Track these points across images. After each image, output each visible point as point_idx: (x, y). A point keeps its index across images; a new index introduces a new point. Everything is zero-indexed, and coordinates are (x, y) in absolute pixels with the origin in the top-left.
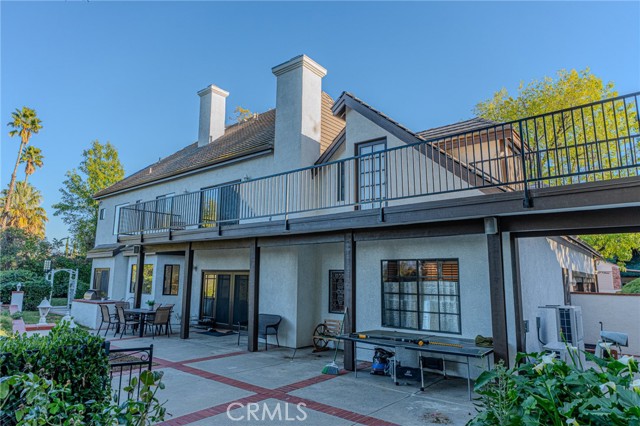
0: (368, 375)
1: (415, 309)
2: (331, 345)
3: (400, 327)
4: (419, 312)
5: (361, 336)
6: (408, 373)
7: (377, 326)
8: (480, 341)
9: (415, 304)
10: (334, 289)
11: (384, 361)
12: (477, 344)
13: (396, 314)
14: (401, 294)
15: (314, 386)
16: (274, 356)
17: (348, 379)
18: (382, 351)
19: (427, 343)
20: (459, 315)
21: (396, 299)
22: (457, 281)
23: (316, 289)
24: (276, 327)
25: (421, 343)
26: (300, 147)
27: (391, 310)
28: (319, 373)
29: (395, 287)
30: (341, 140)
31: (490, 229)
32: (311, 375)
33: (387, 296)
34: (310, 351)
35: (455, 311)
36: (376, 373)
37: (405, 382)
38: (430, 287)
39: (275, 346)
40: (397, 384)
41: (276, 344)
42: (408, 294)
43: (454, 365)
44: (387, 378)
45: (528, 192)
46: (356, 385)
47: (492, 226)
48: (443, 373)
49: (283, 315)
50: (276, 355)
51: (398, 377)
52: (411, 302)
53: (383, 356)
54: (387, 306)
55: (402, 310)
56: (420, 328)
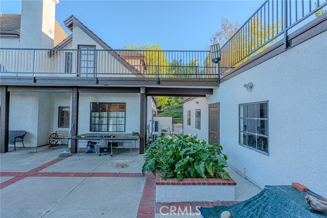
0: (85, 154)
1: (106, 123)
2: (59, 143)
3: (99, 131)
4: (108, 124)
5: (82, 137)
6: (105, 150)
7: (88, 132)
8: (134, 134)
9: (106, 121)
10: (61, 116)
11: (92, 147)
12: (133, 135)
13: (97, 126)
14: (100, 117)
15: (56, 164)
16: (22, 153)
17: (75, 157)
18: (91, 142)
19: (114, 137)
20: (125, 125)
21: (97, 119)
22: (125, 111)
23: (50, 116)
24: (22, 137)
25: (112, 137)
26: (41, 38)
27: (95, 124)
28: (57, 157)
29: (97, 114)
30: (69, 40)
31: (142, 91)
32: (51, 159)
33: (93, 118)
34: (47, 147)
35: (123, 123)
36: (88, 152)
37: (103, 154)
38: (113, 114)
39: (21, 148)
40: (100, 155)
41: (23, 146)
42: (103, 117)
43: (122, 144)
44: (94, 154)
45: (159, 78)
46: (79, 159)
47: (143, 90)
48: (118, 147)
49: (27, 130)
50: (24, 152)
51: (100, 152)
52: (105, 121)
53: (92, 145)
54: (93, 122)
55: (100, 124)
56: (108, 131)
